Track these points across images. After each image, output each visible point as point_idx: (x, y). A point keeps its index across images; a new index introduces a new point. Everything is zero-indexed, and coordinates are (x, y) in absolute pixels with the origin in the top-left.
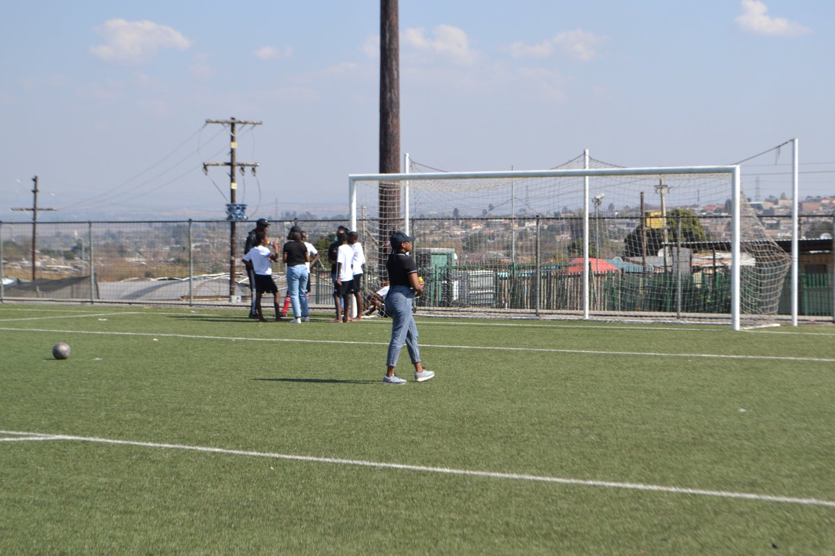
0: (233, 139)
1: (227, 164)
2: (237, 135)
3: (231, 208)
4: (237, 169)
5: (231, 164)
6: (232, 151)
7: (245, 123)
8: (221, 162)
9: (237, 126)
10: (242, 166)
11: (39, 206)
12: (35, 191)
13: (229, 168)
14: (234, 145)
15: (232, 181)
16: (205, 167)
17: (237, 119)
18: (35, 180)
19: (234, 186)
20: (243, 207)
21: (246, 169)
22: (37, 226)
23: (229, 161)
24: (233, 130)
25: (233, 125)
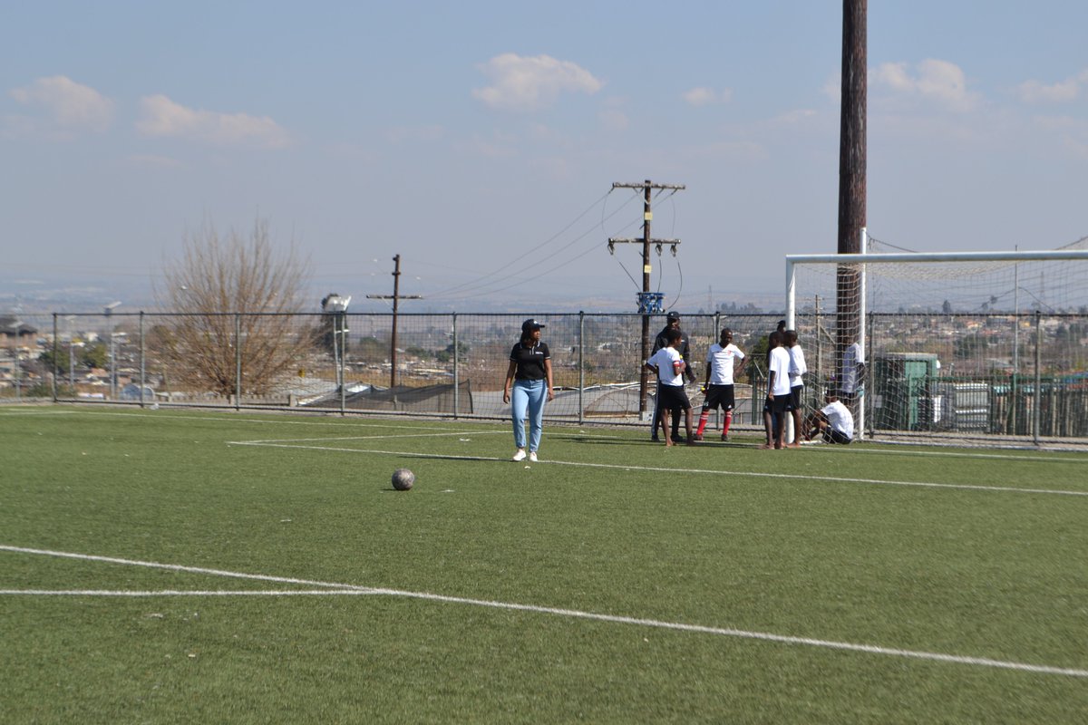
0: (647, 208)
1: (639, 241)
2: (652, 203)
3: (644, 297)
4: (652, 247)
5: (644, 241)
6: (646, 224)
7: (663, 187)
8: (632, 238)
9: (653, 192)
10: (659, 244)
11: (400, 293)
12: (396, 274)
13: (641, 245)
14: (649, 216)
15: (646, 262)
16: (611, 244)
17: (653, 182)
18: (396, 259)
19: (648, 269)
20: (659, 297)
21: (663, 246)
22: (399, 318)
23: (642, 237)
24: (647, 197)
25: (648, 190)
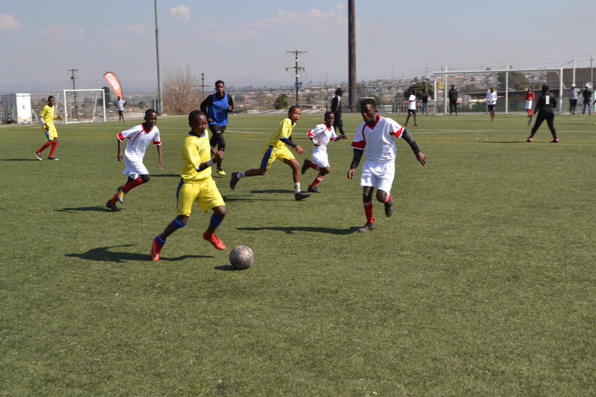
0: (297, 58)
1: (295, 67)
2: (298, 56)
3: (297, 84)
4: (298, 69)
5: (296, 67)
6: (297, 63)
7: (301, 52)
8: (293, 67)
9: (298, 53)
10: (300, 68)
13: (295, 69)
14: (297, 60)
15: (297, 74)
16: (287, 69)
17: (298, 51)
19: (298, 76)
20: (301, 83)
21: (301, 69)
23: (295, 66)
24: (297, 55)
25: (297, 53)
